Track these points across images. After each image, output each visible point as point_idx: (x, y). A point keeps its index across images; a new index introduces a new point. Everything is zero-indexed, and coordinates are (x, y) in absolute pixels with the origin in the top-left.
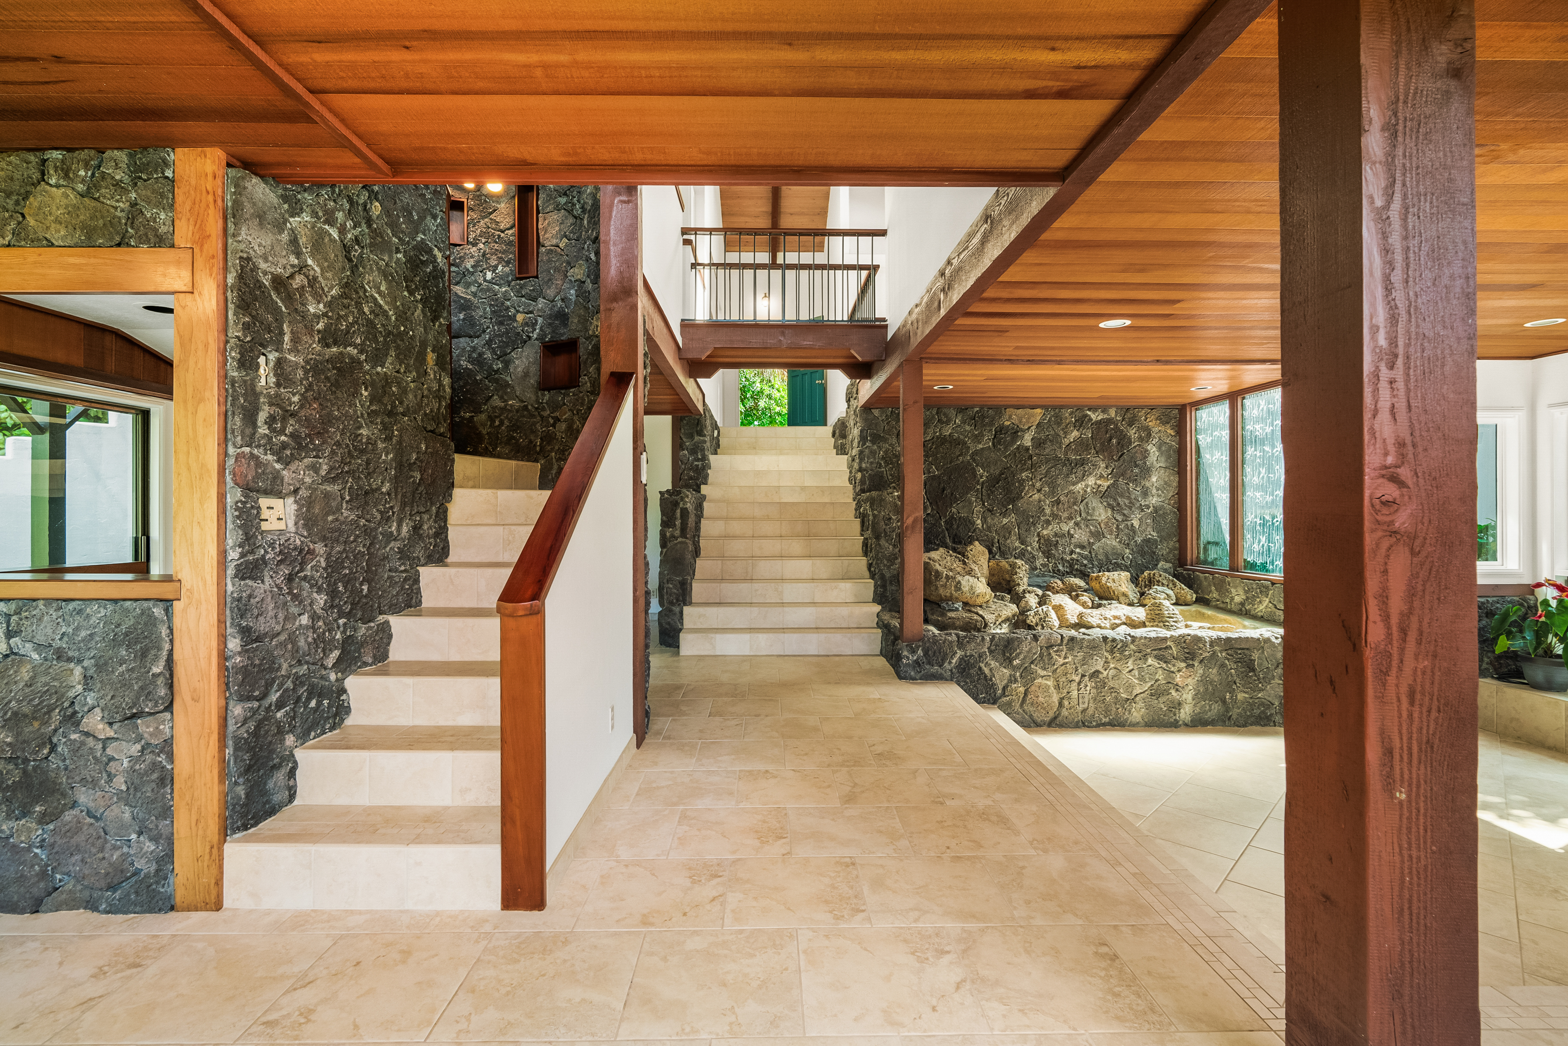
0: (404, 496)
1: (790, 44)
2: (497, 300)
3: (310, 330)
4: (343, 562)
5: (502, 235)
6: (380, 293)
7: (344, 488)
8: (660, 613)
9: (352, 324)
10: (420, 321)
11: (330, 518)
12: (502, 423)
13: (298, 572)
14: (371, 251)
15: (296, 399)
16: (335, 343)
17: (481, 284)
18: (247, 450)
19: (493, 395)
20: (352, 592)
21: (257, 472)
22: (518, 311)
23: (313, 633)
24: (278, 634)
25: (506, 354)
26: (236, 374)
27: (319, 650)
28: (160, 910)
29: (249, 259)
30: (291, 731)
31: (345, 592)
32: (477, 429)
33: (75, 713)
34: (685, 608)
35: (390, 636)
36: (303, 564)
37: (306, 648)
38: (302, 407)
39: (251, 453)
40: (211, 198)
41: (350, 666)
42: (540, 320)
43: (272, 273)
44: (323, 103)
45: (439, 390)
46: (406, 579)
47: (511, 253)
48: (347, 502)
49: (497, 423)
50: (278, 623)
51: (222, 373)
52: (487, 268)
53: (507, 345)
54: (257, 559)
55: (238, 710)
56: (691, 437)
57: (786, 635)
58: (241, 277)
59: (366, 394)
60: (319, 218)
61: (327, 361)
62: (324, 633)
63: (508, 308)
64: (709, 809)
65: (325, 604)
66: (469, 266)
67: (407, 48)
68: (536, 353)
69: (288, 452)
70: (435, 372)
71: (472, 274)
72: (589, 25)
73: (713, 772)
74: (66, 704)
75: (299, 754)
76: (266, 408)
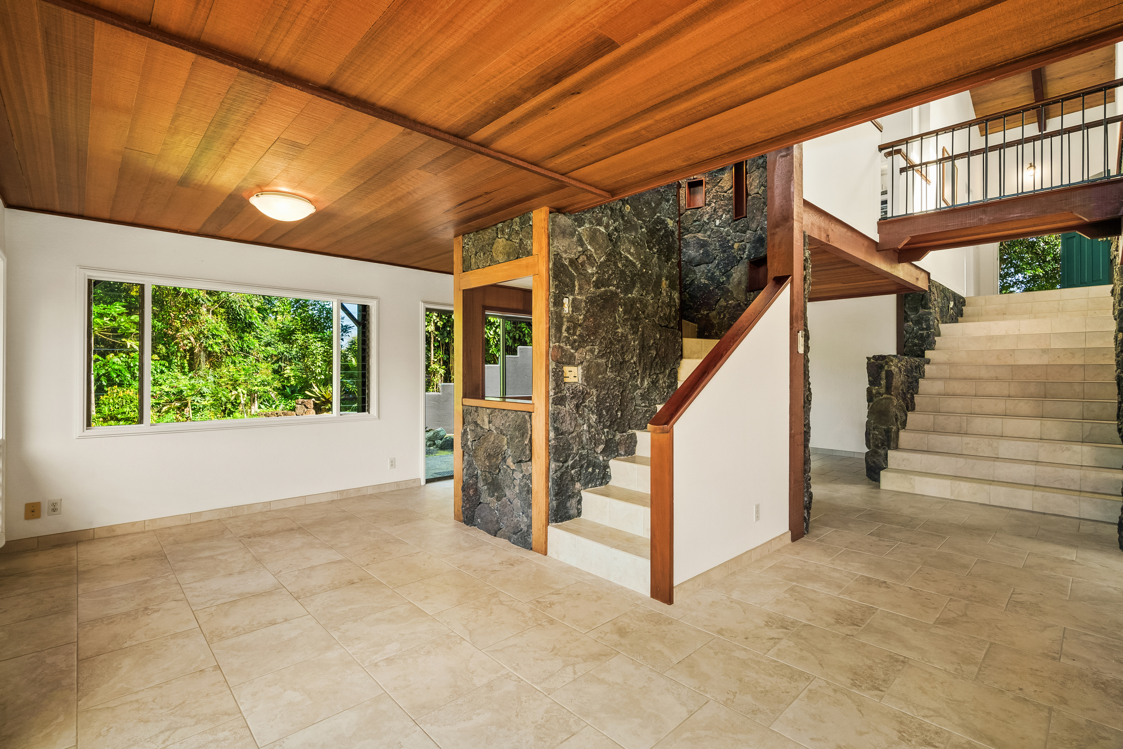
0: (645, 364)
1: (768, 61)
2: (722, 237)
3: (588, 282)
4: (606, 399)
5: (725, 194)
6: (630, 253)
7: (608, 361)
8: (867, 453)
9: (611, 275)
10: (656, 264)
11: (600, 376)
12: (724, 316)
13: (581, 404)
14: (624, 233)
15: (581, 317)
16: (603, 286)
17: (713, 229)
18: (557, 344)
19: (720, 299)
20: (611, 415)
21: (562, 354)
22: (735, 242)
23: (589, 434)
24: (572, 432)
25: (728, 271)
26: (552, 309)
27: (593, 443)
28: (528, 548)
29: (558, 254)
30: (579, 481)
31: (607, 415)
32: (711, 321)
33: (505, 457)
34: (889, 452)
35: (636, 442)
36: (584, 400)
37: (586, 441)
38: (584, 321)
39: (559, 345)
40: (543, 230)
41: (611, 454)
42: (748, 245)
43: (569, 258)
44: (569, 177)
45: (670, 302)
46: (646, 411)
47: (731, 205)
48: (610, 368)
49: (722, 316)
50: (571, 427)
51: (547, 309)
52: (717, 218)
53: (728, 265)
54: (563, 396)
55: (553, 465)
56: (916, 310)
57: (991, 487)
58: (554, 264)
59: (621, 310)
60: (593, 224)
61: (598, 296)
62: (595, 435)
63: (729, 241)
64: (814, 591)
65: (596, 420)
66: (705, 219)
67: (584, 145)
68: (745, 267)
69: (577, 344)
70: (667, 292)
71: (708, 223)
72: (651, 104)
73: (838, 570)
74: (503, 453)
75: (583, 493)
76: (566, 323)
